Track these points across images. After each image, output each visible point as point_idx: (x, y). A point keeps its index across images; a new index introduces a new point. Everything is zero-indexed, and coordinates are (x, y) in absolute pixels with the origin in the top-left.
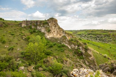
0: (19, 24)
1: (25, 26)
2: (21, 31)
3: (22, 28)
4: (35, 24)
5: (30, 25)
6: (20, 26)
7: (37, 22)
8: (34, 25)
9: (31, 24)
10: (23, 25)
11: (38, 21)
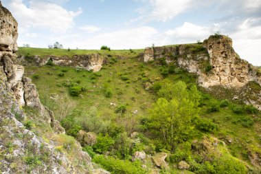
0: (138, 57)
1: (152, 59)
2: (141, 70)
3: (145, 64)
4: (173, 54)
5: (161, 56)
6: (139, 59)
7: (178, 48)
8: (171, 57)
9: (163, 54)
10: (147, 58)
11: (180, 45)
